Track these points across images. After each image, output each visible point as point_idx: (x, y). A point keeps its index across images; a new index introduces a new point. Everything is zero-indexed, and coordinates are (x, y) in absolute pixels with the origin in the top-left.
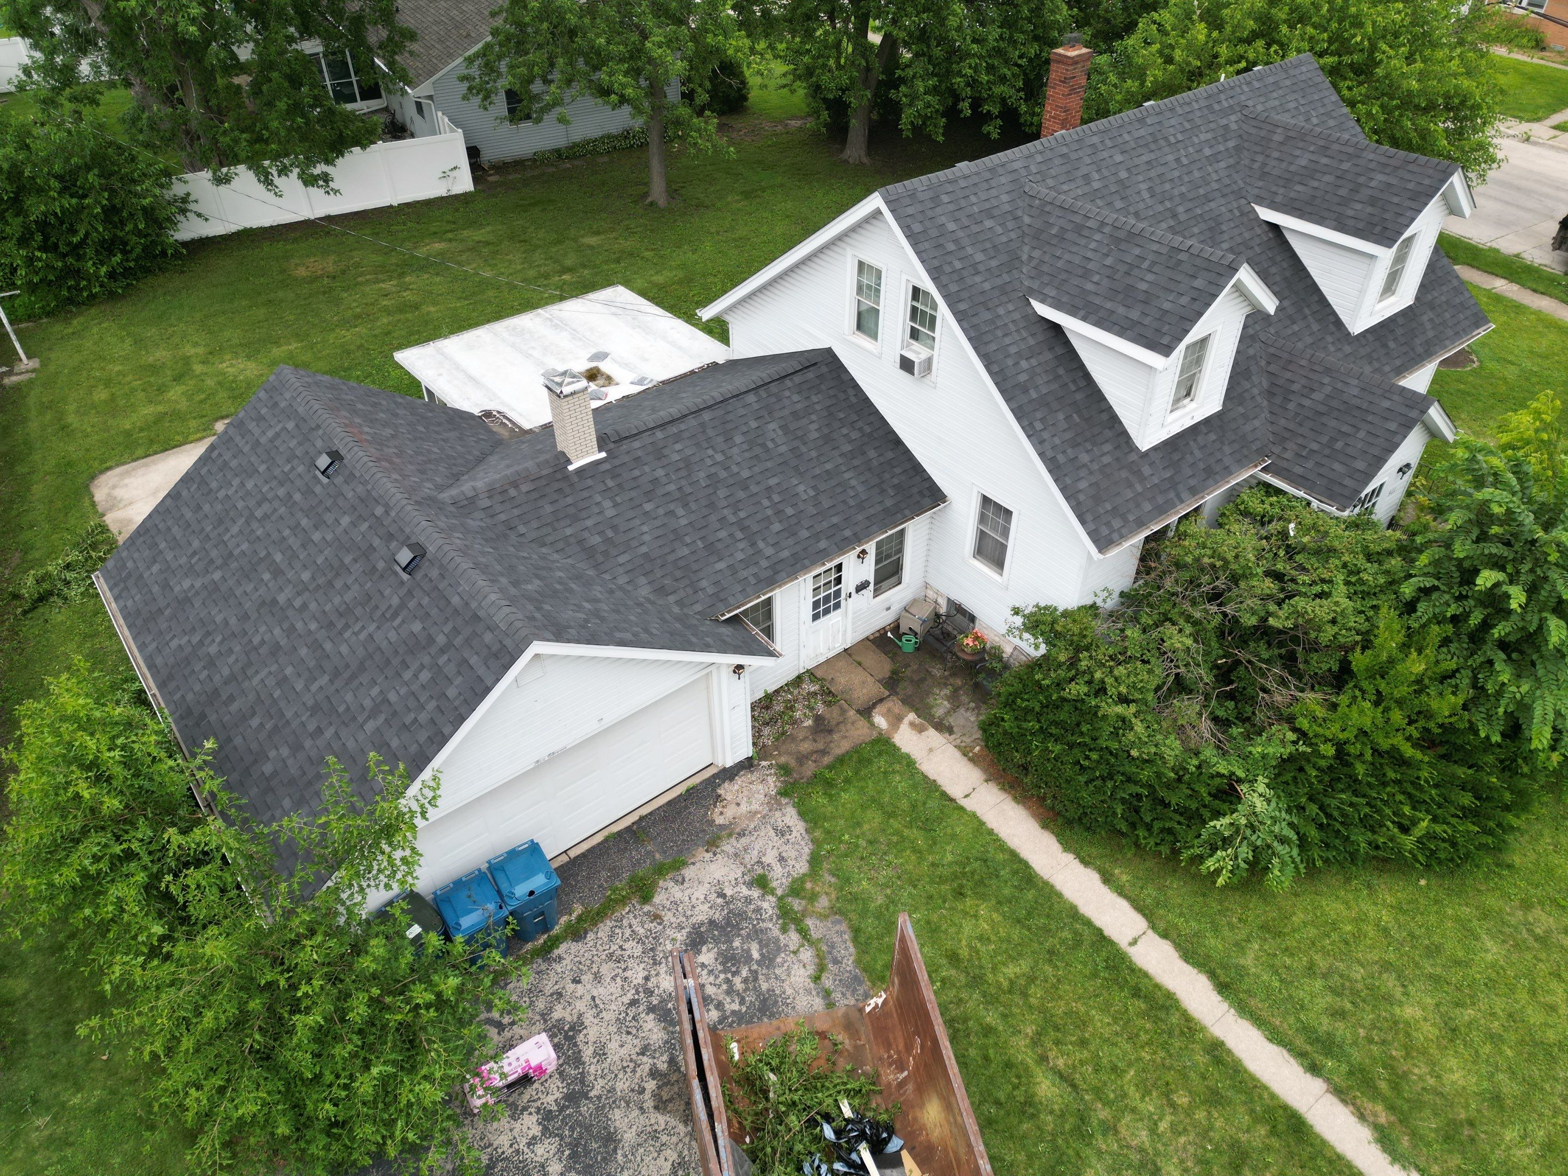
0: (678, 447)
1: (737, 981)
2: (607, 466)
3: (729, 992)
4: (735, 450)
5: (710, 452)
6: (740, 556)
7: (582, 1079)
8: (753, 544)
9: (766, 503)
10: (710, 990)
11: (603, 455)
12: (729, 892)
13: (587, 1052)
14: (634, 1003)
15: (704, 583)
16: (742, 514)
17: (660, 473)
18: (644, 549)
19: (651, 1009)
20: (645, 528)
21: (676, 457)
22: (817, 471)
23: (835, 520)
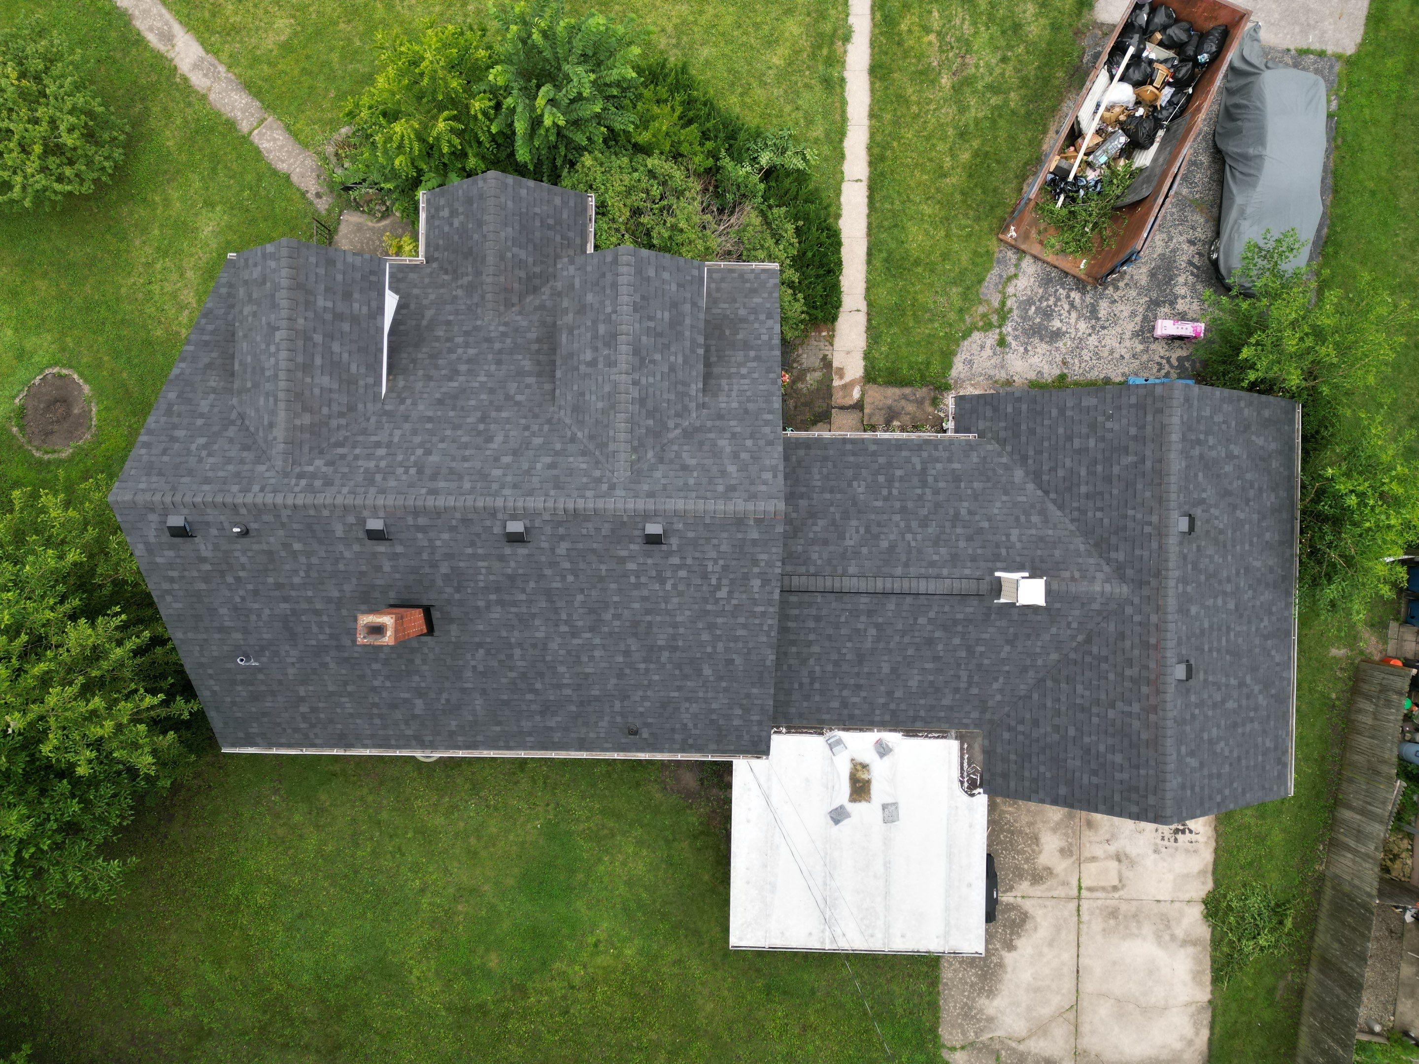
0: (936, 557)
1: (1051, 303)
2: (999, 565)
3: (1059, 299)
4: (892, 537)
5: (913, 544)
6: (939, 466)
7: (1148, 309)
8: (924, 470)
9: (895, 492)
10: (1066, 307)
11: (997, 574)
12: (1022, 349)
13: (1139, 319)
14: (1104, 328)
15: (975, 460)
16: (919, 491)
17: (962, 544)
18: (1004, 498)
19: (1098, 319)
20: (996, 511)
21: (943, 550)
22: (839, 496)
23: (852, 459)
